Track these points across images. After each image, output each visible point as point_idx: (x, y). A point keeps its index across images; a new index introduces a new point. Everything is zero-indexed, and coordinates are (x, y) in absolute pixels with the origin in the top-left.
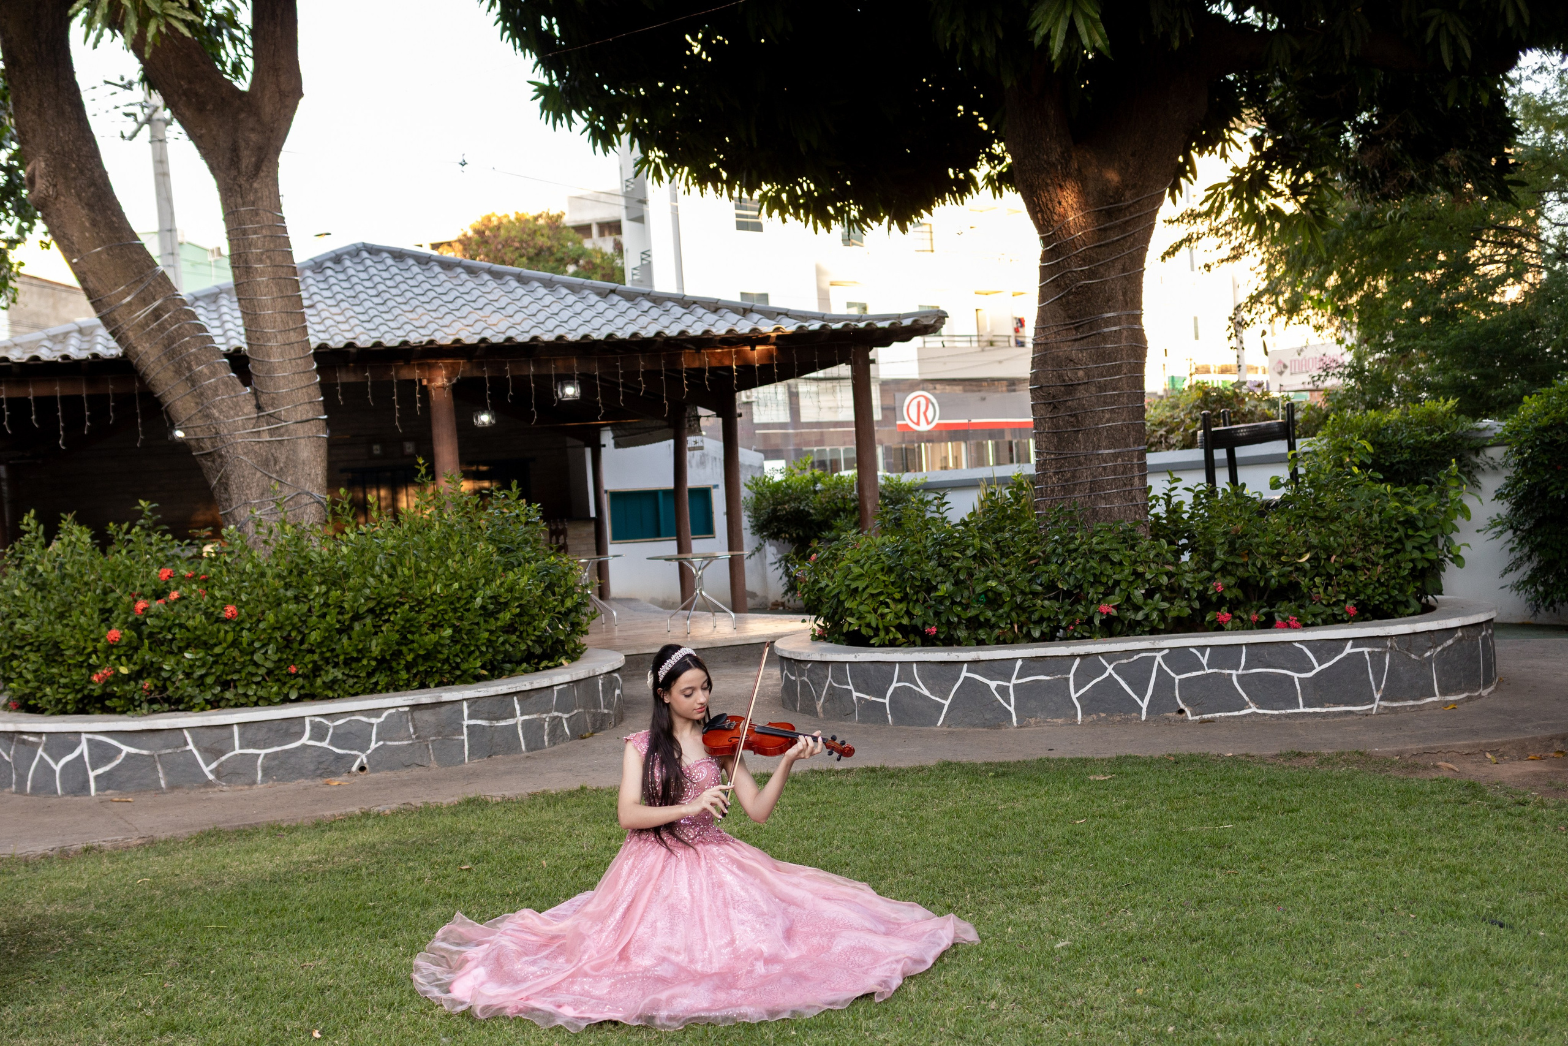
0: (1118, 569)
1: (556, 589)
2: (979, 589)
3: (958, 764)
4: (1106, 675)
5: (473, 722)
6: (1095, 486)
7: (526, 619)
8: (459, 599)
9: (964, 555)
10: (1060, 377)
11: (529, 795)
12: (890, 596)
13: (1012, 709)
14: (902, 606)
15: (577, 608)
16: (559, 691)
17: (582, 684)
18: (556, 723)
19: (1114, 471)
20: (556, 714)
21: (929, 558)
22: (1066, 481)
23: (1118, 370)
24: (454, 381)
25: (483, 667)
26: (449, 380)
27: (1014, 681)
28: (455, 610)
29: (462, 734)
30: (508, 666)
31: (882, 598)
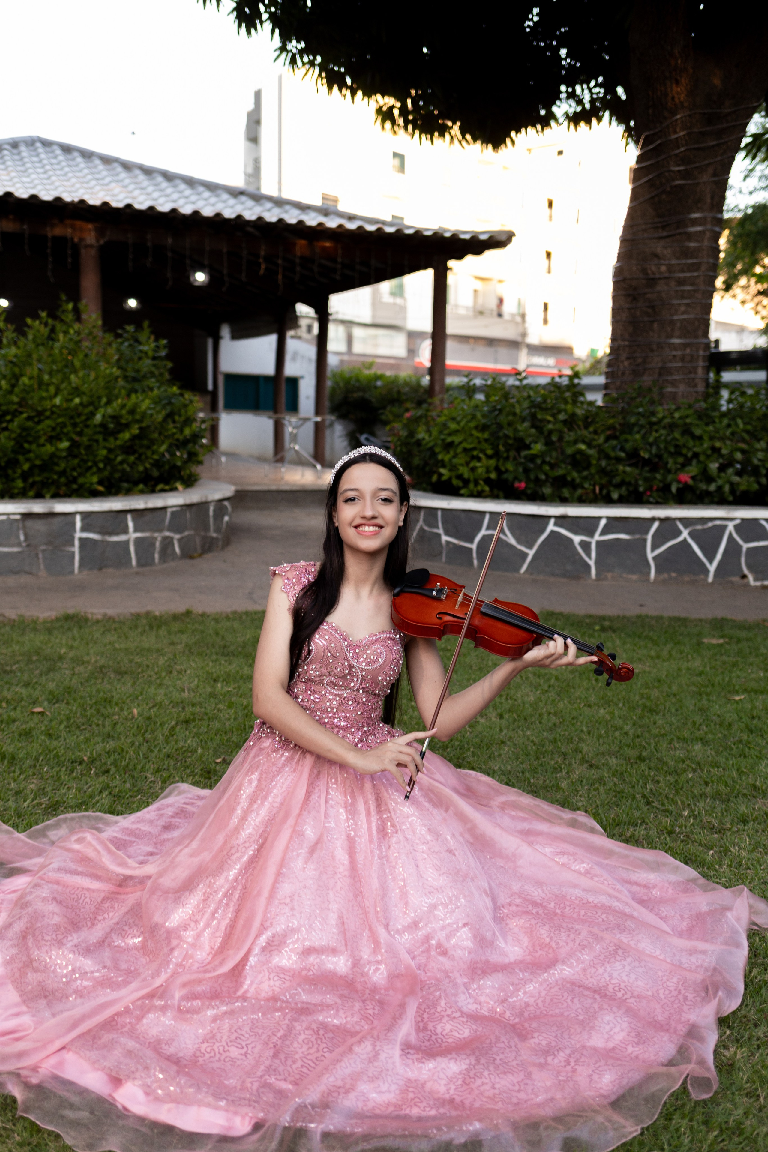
0: (698, 443)
1: (177, 418)
2: (569, 451)
3: (561, 614)
4: (680, 539)
5: (85, 535)
6: (664, 371)
7: (145, 442)
8: (79, 415)
9: (555, 419)
10: (644, 271)
11: (132, 614)
12: (483, 451)
13: (592, 563)
14: (492, 462)
15: (196, 437)
16: (173, 513)
17: (194, 509)
18: (167, 543)
19: (683, 359)
20: (168, 534)
21: (523, 420)
22: (637, 365)
23: (696, 267)
24: (102, 242)
25: (100, 483)
26: (98, 241)
27: (597, 537)
28: (75, 425)
29: (73, 545)
30: (125, 485)
31: (475, 453)
